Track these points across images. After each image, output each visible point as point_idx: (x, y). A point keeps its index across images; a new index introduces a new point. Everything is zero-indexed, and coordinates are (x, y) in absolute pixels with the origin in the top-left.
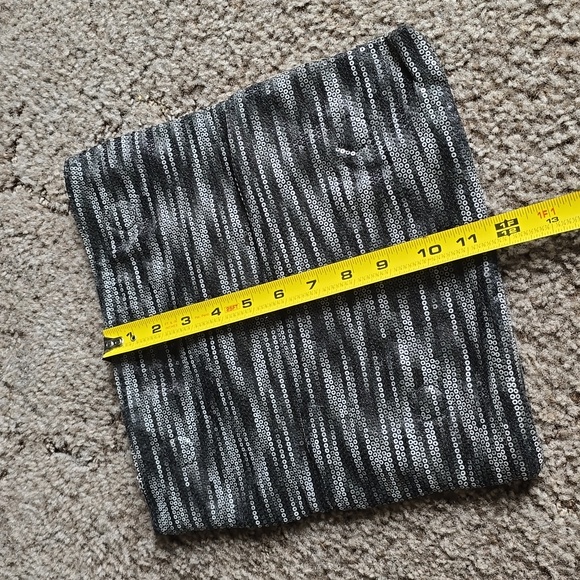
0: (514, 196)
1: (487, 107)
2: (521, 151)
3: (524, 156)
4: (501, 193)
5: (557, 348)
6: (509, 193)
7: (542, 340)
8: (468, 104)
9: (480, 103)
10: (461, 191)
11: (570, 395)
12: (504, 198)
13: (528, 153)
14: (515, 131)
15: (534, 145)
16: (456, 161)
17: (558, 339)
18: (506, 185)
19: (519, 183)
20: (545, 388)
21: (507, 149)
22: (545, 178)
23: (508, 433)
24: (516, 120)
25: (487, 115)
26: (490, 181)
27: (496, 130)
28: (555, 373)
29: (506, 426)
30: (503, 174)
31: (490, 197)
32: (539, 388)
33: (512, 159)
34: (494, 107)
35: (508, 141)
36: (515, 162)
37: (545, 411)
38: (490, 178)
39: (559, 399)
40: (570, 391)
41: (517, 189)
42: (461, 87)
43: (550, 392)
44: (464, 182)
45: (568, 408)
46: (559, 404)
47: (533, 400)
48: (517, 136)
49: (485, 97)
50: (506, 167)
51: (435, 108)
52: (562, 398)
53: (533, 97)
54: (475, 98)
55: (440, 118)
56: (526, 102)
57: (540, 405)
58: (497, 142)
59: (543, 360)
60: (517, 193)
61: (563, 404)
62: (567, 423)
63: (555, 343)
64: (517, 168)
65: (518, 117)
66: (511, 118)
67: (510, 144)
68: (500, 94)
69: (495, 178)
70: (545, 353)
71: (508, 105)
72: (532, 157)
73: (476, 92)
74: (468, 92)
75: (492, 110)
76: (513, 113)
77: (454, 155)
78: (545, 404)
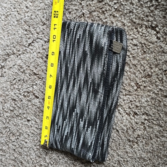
0: (132, 20)
2: (137, 6)
3: (137, 7)
4: (128, 18)
5: (135, 69)
6: (130, 19)
12: (129, 20)
13: (139, 7)
15: (141, 4)
18: (130, 16)
19: (134, 16)
20: (129, 80)
22: (142, 16)
26: (126, 14)
28: (133, 76)
30: (130, 12)
31: (125, 19)
33: (134, 8)
36: (134, 9)
37: (127, 87)
38: (126, 13)
39: (131, 84)
41: (133, 18)
47: (124, 83)
50: (131, 10)
52: (133, 84)
57: (126, 84)
59: (130, 72)
60: (133, 19)
63: (135, 67)
64: (135, 11)
69: (127, 13)
70: (131, 70)
72: (140, 9)
78: (127, 84)
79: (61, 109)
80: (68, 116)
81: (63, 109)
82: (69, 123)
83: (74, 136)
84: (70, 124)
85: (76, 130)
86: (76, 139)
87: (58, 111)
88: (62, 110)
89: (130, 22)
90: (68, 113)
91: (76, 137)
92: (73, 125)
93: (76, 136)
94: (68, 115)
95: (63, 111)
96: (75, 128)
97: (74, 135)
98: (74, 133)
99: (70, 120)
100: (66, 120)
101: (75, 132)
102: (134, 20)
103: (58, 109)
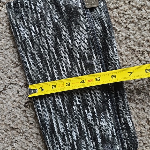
0: (130, 47)
1: (122, 12)
2: (134, 30)
3: (135, 32)
4: (125, 46)
5: (143, 104)
6: (128, 46)
7: (137, 101)
8: (114, 10)
9: (118, 10)
10: (109, 44)
11: (146, 121)
12: (126, 48)
13: (136, 31)
14: (132, 22)
16: (108, 32)
17: (143, 101)
18: (127, 43)
19: (132, 42)
20: (137, 118)
21: (128, 29)
22: (142, 41)
23: (127, 136)
24: (132, 18)
25: (122, 15)
26: (121, 41)
27: (125, 21)
28: (142, 113)
29: (127, 134)
30: (126, 38)
31: (121, 47)
32: (135, 118)
33: (130, 33)
34: (124, 12)
35: (129, 26)
36: (131, 34)
38: (121, 40)
39: (142, 123)
40: (146, 120)
41: (131, 45)
42: (111, 3)
43: (139, 120)
44: (111, 41)
45: (145, 126)
46: (142, 125)
48: (133, 24)
49: (121, 8)
50: (127, 36)
51: (100, 11)
52: (143, 122)
53: (139, 9)
54: (117, 8)
55: (102, 15)
56: (137, 11)
58: (125, 26)
59: (137, 108)
61: (144, 125)
62: (145, 132)
63: (142, 102)
64: (132, 37)
65: (133, 17)
66: (131, 17)
67: (130, 27)
68: (126, 7)
69: (123, 40)
70: (138, 106)
71: (130, 12)
72: (138, 33)
73: (118, 6)
74: (114, 5)
75: (123, 13)
76: (131, 15)
77: (107, 30)
79: (55, 110)
80: (68, 115)
81: (59, 109)
82: (74, 123)
83: (87, 137)
84: (76, 124)
85: (86, 127)
86: (90, 138)
87: (53, 115)
88: (58, 111)
89: (128, 51)
90: (67, 111)
91: (90, 136)
92: (80, 122)
93: (89, 134)
94: (68, 113)
95: (60, 111)
96: (83, 126)
97: (86, 134)
98: (86, 132)
99: (73, 119)
100: (68, 121)
101: (85, 130)
102: (133, 47)
103: (53, 113)
